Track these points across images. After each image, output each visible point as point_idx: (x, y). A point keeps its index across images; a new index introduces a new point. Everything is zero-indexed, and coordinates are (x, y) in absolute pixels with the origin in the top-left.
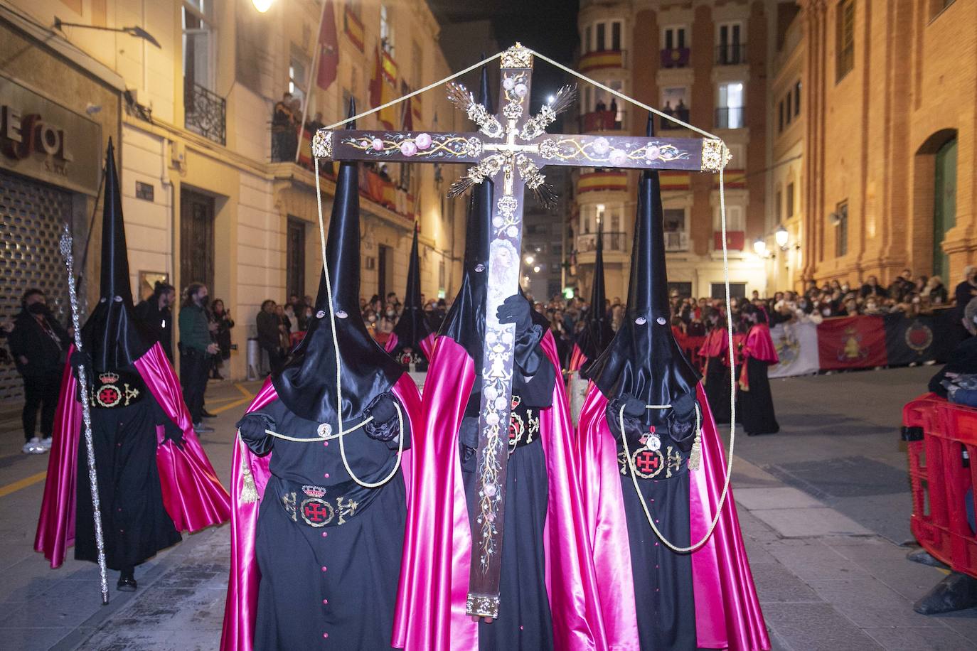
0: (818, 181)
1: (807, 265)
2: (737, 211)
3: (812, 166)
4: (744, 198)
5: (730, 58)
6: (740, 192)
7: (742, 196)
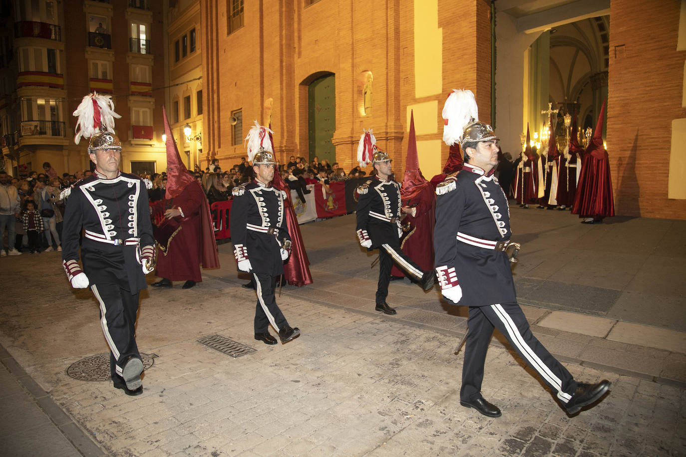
0: (215, 96)
1: (209, 150)
2: (146, 111)
3: (210, 85)
4: (152, 103)
5: (138, 5)
6: (148, 99)
7: (150, 102)
